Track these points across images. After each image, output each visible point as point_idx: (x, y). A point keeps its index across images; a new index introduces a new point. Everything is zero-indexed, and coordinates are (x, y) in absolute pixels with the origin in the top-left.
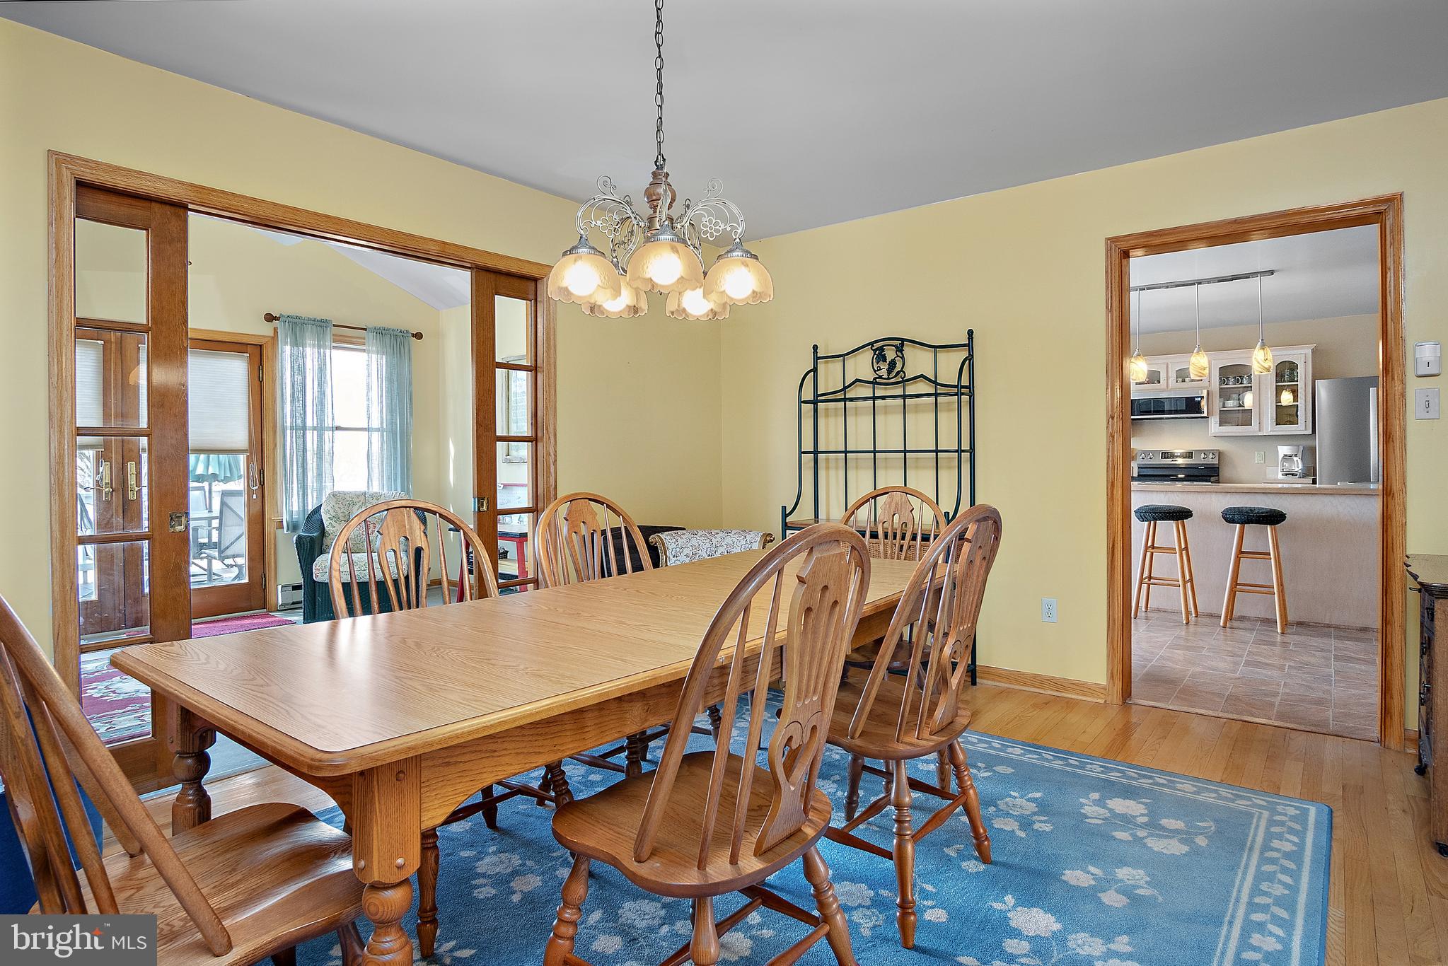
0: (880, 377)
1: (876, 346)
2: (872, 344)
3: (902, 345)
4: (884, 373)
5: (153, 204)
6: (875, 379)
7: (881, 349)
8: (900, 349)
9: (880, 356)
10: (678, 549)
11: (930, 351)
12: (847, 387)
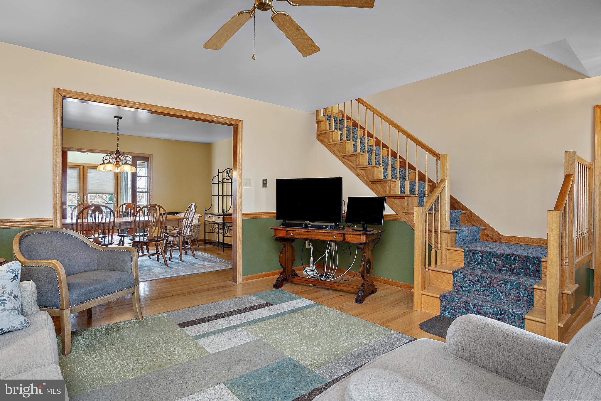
2: (226, 170)
4: (227, 176)
6: (226, 178)
12: (223, 180)
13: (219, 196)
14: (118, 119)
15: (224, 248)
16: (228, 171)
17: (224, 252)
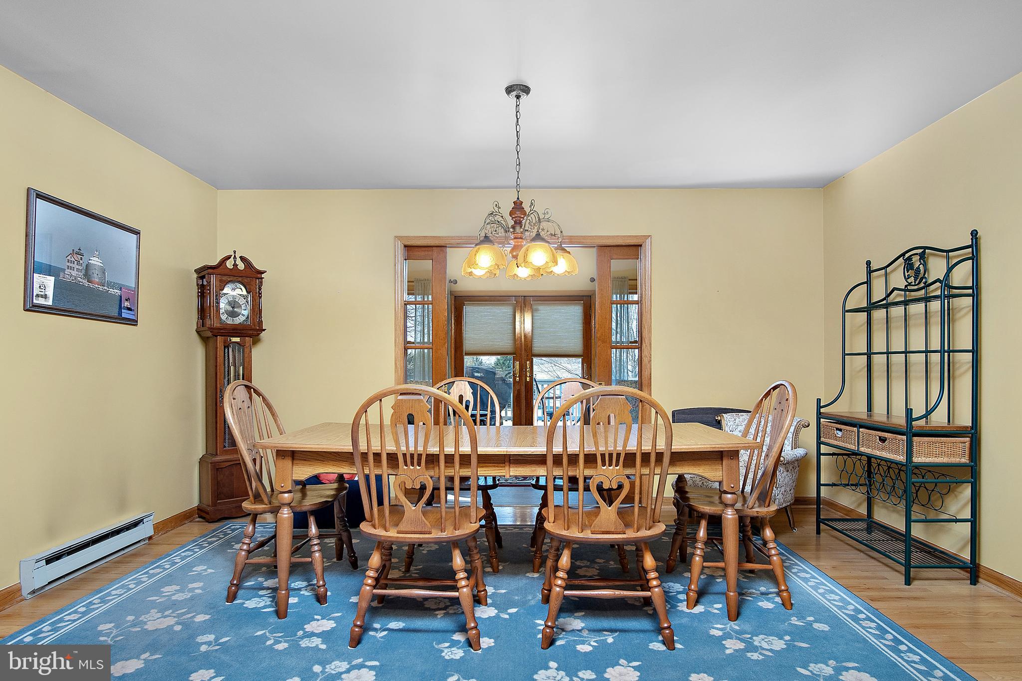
0: (910, 284)
1: (907, 255)
2: (903, 255)
3: (924, 252)
4: (912, 280)
5: (434, 248)
6: (906, 286)
7: (910, 258)
8: (922, 256)
9: (909, 265)
10: (734, 426)
11: (942, 256)
12: (888, 295)
13: (869, 354)
14: (518, 97)
15: (908, 566)
16: (916, 259)
17: (908, 582)
